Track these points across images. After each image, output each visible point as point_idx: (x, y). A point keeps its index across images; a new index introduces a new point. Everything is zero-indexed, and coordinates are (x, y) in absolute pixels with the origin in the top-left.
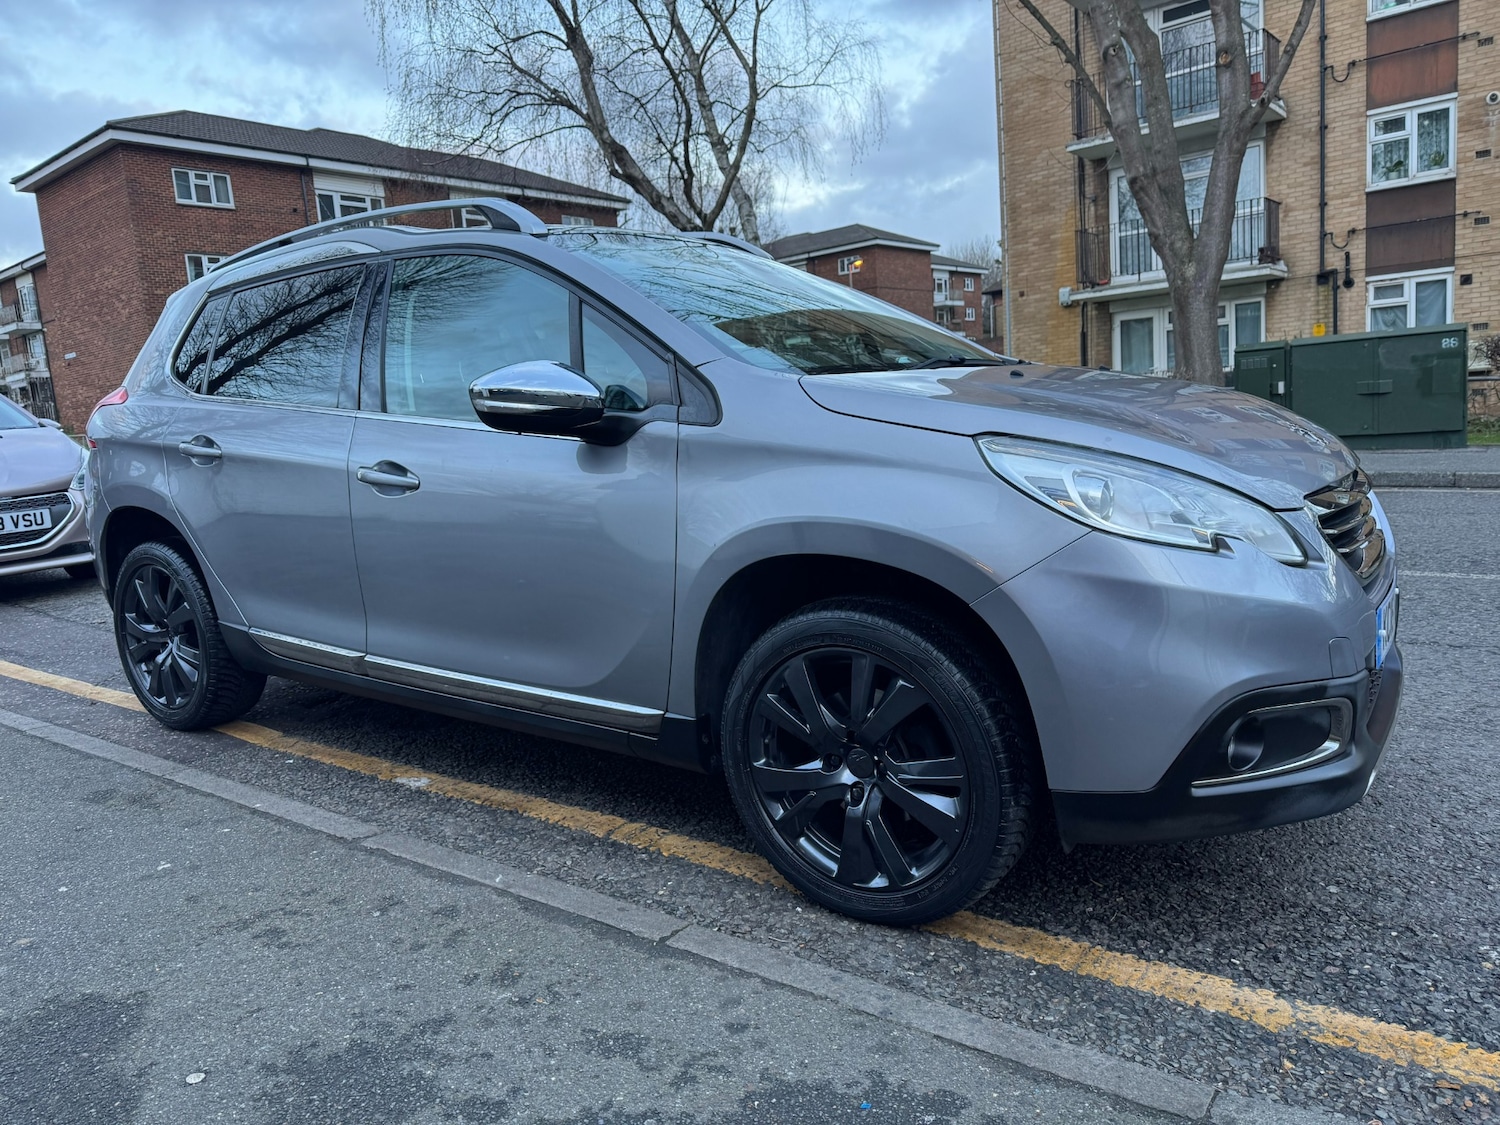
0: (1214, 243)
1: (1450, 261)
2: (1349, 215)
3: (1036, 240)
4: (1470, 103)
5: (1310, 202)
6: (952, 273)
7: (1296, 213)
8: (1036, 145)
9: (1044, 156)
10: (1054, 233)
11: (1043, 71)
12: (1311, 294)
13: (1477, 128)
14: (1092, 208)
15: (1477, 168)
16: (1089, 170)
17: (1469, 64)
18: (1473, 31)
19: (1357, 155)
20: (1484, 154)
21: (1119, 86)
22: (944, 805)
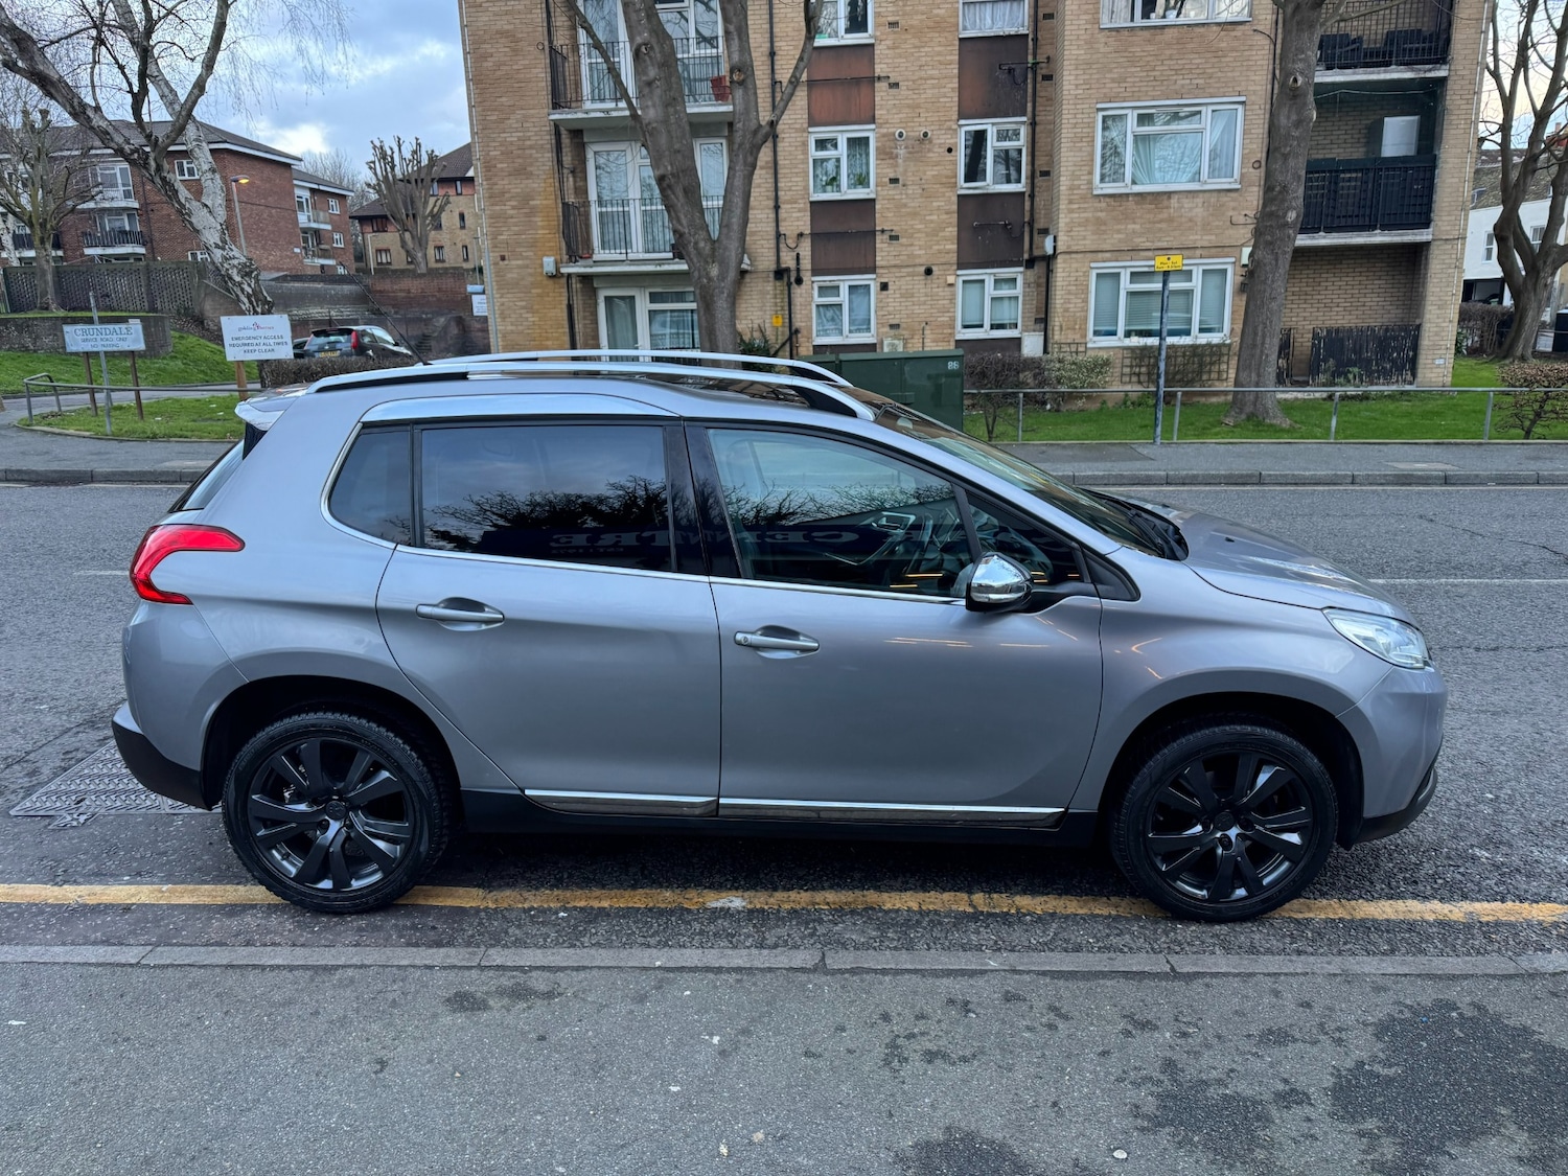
0: (733, 246)
1: (872, 269)
2: (797, 221)
3: (515, 203)
4: (884, 135)
5: (767, 202)
6: (312, 190)
8: (509, 103)
9: (519, 117)
10: (533, 199)
11: (511, 27)
12: (769, 287)
13: (889, 158)
14: (571, 179)
15: (890, 193)
16: (566, 140)
17: (883, 102)
18: (885, 75)
19: (802, 166)
20: (894, 181)
21: (649, 84)
22: (1294, 838)
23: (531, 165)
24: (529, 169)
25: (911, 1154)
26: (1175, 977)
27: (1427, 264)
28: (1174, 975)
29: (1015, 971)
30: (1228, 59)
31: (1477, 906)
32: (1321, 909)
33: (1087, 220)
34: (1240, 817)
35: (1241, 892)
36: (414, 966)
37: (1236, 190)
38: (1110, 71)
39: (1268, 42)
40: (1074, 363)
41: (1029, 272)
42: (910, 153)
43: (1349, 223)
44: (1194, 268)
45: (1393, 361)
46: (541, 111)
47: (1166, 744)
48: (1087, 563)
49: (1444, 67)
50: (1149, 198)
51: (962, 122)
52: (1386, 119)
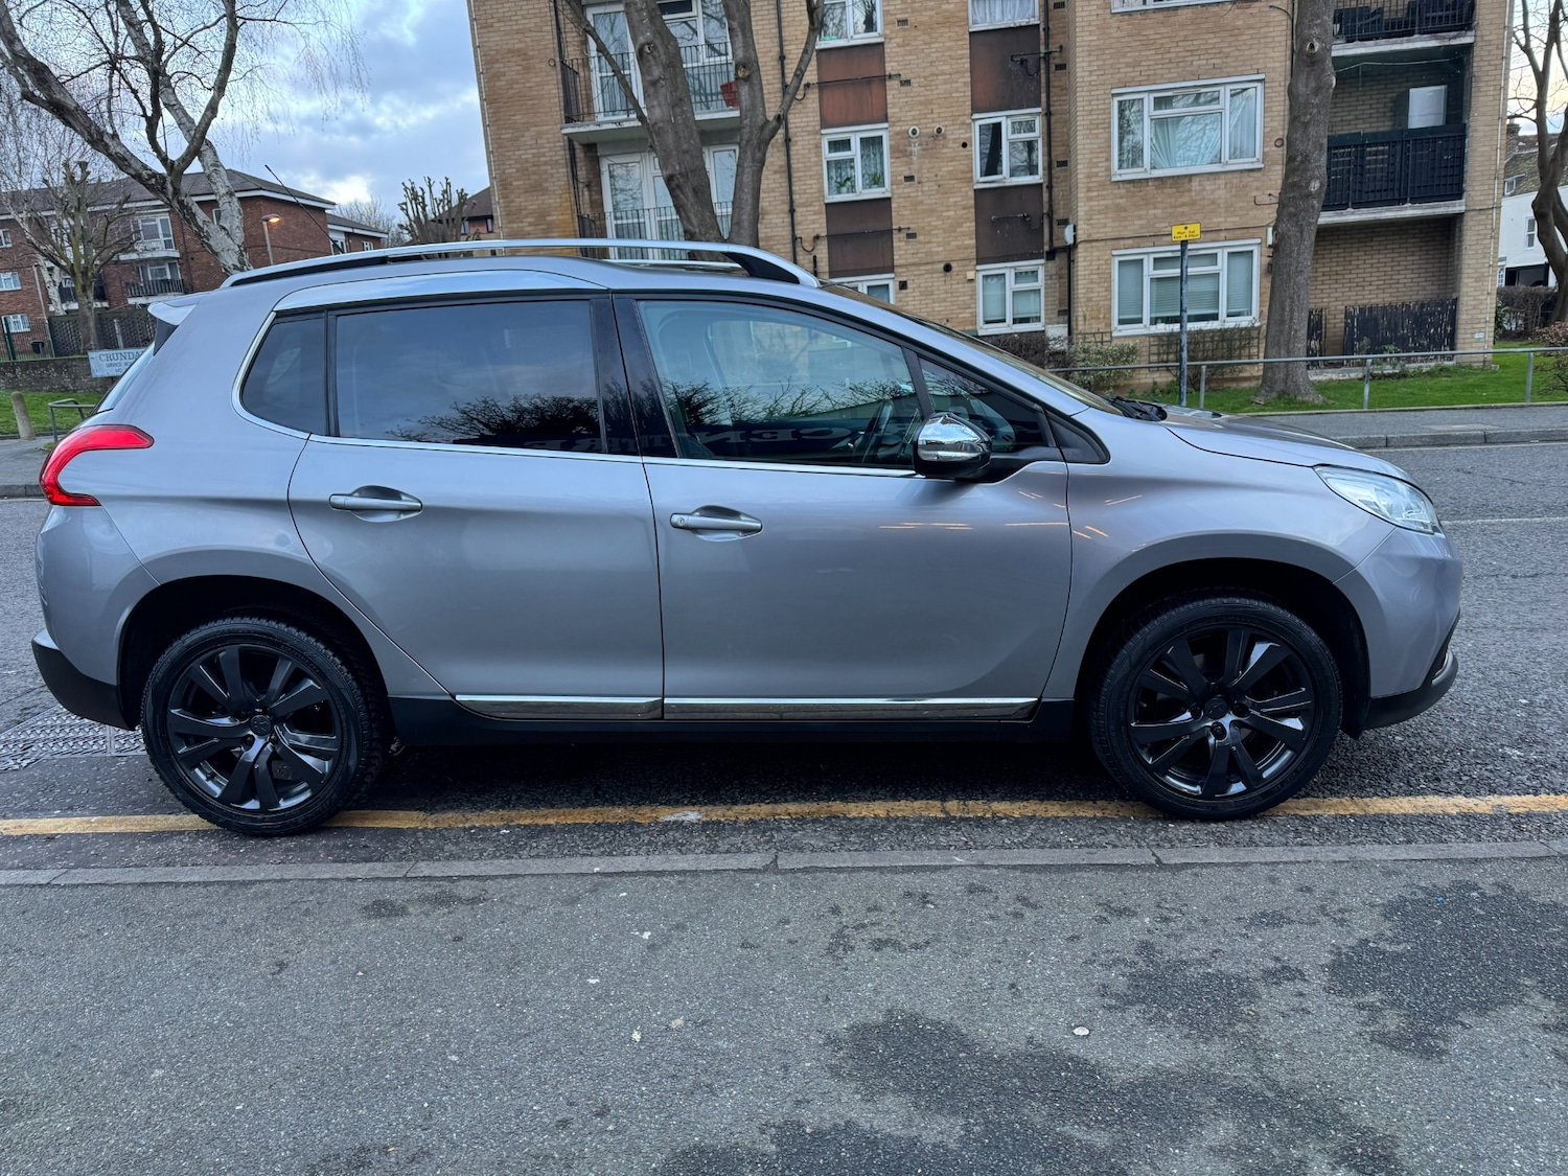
1: (891, 269)
2: (813, 223)
3: (530, 220)
4: (897, 134)
5: (781, 207)
6: (346, 233)
7: (771, 217)
8: (522, 121)
9: (533, 133)
10: (550, 215)
11: (523, 45)
13: (904, 156)
14: (586, 193)
15: (906, 190)
16: (580, 154)
17: (896, 101)
18: (896, 73)
19: (816, 168)
20: (909, 178)
21: (654, 83)
22: (1295, 724)
23: (546, 180)
24: (545, 185)
25: (845, 1035)
26: (1160, 868)
27: (1461, 236)
28: (1161, 866)
29: (982, 866)
30: (1245, 37)
31: (1506, 799)
32: (1330, 806)
33: (1107, 207)
34: (1233, 703)
35: (1238, 787)
36: (335, 879)
37: (1259, 169)
38: (1124, 56)
39: (1285, 17)
40: (1099, 353)
41: (1050, 264)
42: (925, 150)
43: (1378, 198)
44: (1219, 251)
45: (1431, 338)
46: (555, 127)
47: (1146, 623)
48: (1050, 423)
49: (1469, 33)
50: (1169, 181)
51: (976, 116)
52: (1412, 90)
